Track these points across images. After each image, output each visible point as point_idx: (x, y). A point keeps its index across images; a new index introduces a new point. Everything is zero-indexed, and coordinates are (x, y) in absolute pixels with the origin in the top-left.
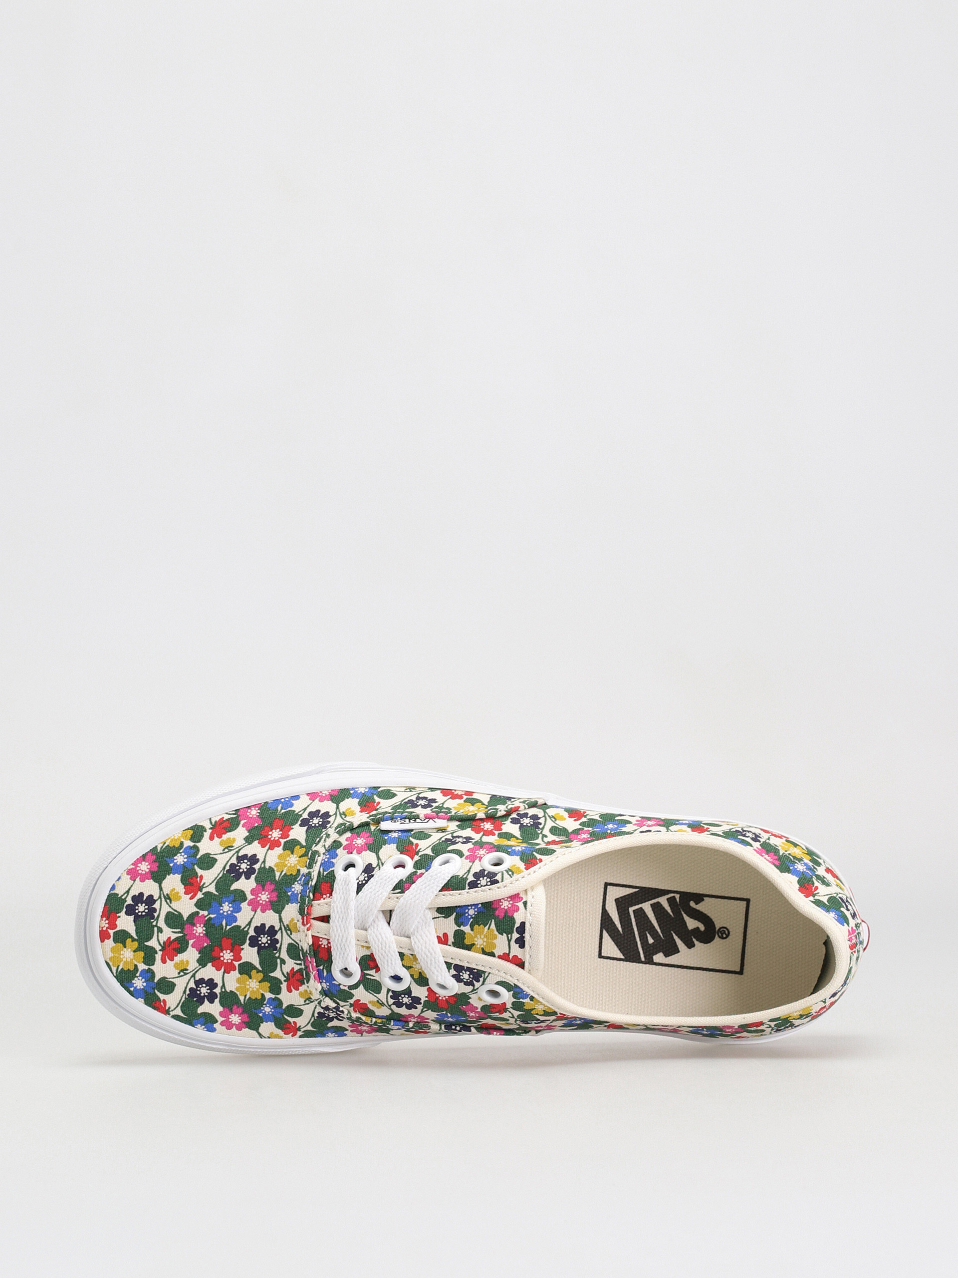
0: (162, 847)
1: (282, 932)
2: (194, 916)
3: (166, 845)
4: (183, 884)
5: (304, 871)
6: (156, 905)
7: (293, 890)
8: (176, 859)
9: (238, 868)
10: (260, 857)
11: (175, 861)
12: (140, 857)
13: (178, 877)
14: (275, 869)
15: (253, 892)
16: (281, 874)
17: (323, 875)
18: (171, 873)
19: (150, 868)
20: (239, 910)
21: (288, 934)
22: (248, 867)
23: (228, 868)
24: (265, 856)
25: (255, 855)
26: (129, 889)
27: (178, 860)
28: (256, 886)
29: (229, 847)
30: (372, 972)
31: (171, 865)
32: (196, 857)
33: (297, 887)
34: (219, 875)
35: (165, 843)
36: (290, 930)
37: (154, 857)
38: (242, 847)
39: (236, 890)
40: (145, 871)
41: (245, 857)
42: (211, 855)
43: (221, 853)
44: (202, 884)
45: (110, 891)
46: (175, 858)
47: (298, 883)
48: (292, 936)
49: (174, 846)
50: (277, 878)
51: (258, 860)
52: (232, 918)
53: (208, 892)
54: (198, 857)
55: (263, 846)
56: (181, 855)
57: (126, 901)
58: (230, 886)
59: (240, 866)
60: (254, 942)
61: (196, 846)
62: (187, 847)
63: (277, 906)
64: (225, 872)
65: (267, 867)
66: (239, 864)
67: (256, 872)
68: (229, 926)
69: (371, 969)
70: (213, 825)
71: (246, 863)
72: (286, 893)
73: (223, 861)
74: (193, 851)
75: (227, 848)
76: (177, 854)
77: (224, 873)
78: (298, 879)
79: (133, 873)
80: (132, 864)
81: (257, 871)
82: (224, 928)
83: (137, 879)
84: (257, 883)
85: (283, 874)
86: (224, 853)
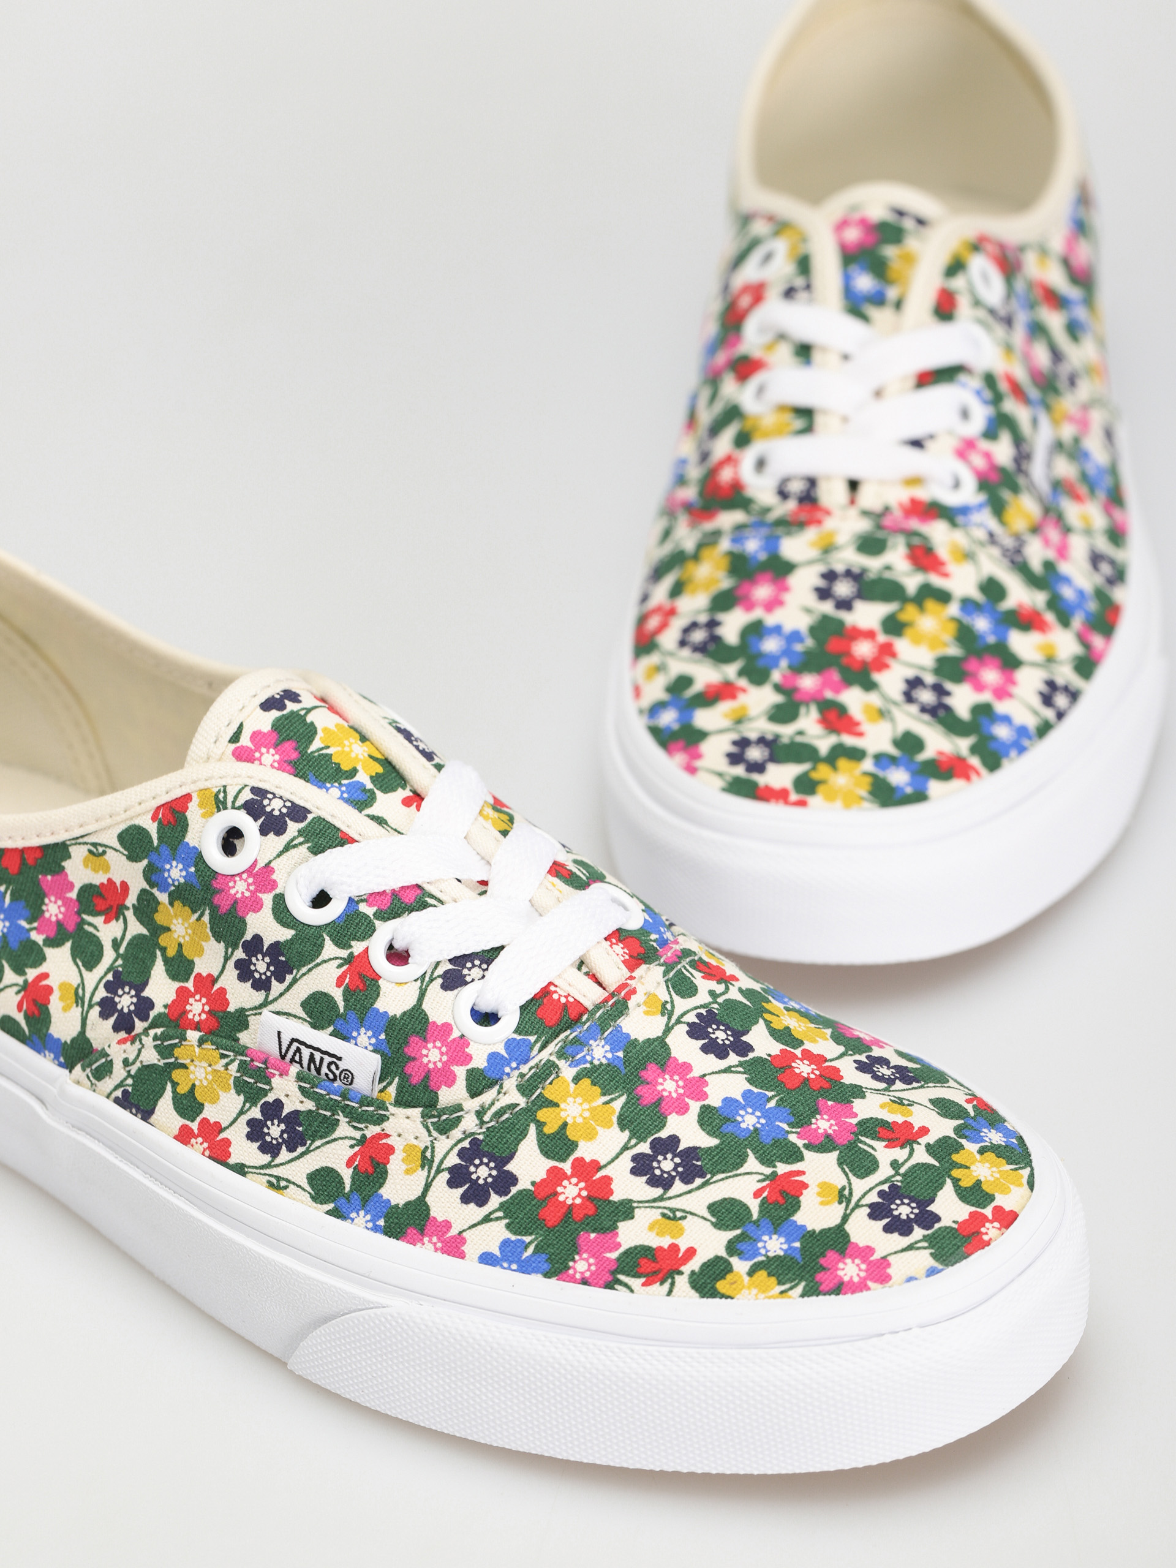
0: (791, 1288)
1: (681, 1017)
2: (820, 1148)
3: (783, 1288)
4: (799, 1202)
5: (567, 1071)
6: (873, 1198)
7: (609, 1055)
8: (781, 1248)
9: (680, 1169)
10: (626, 1162)
11: (785, 1247)
12: (845, 1294)
13: (800, 1218)
14: (615, 1119)
15: (683, 1110)
16: (612, 1100)
17: (539, 1037)
18: (809, 1232)
19: (839, 1261)
20: (729, 1102)
21: (673, 1006)
22: (660, 1158)
23: (698, 1181)
24: (617, 1157)
25: (635, 1172)
26: (903, 1250)
27: (779, 1246)
28: (670, 1113)
29: (669, 1218)
30: (571, 868)
31: (797, 1245)
32: (742, 1234)
33: (599, 1052)
34: (723, 1179)
35: (782, 1292)
36: (664, 1007)
37: (820, 1276)
38: (647, 1205)
39: (712, 1133)
40: (853, 1262)
41: (654, 1182)
42: (712, 1223)
43: (693, 1214)
44: (765, 1184)
45: (942, 1270)
46: (782, 1253)
47: (593, 1058)
48: (668, 998)
49: (769, 1275)
50: (623, 1099)
51: (635, 1159)
52: (752, 1100)
53: (763, 1164)
54: (738, 1232)
55: (608, 1180)
56: (767, 1251)
57: (924, 1236)
58: (717, 1147)
59: (675, 1169)
60: (742, 1047)
61: (728, 1254)
62: (746, 1259)
63: (657, 1053)
64: (709, 1176)
65: (627, 1133)
66: (674, 1174)
67: (652, 1138)
68: (765, 1094)
69: (569, 871)
70: (673, 1278)
71: (659, 1168)
72: (627, 1061)
73: (697, 1199)
74: (742, 1246)
75: (675, 1219)
76: (775, 1257)
77: (713, 1175)
78: (588, 1065)
79: (879, 1271)
80: (869, 1289)
81: (650, 1140)
82: (776, 1098)
83: (879, 1257)
84: (666, 1118)
85: (607, 1098)
86: (687, 1212)
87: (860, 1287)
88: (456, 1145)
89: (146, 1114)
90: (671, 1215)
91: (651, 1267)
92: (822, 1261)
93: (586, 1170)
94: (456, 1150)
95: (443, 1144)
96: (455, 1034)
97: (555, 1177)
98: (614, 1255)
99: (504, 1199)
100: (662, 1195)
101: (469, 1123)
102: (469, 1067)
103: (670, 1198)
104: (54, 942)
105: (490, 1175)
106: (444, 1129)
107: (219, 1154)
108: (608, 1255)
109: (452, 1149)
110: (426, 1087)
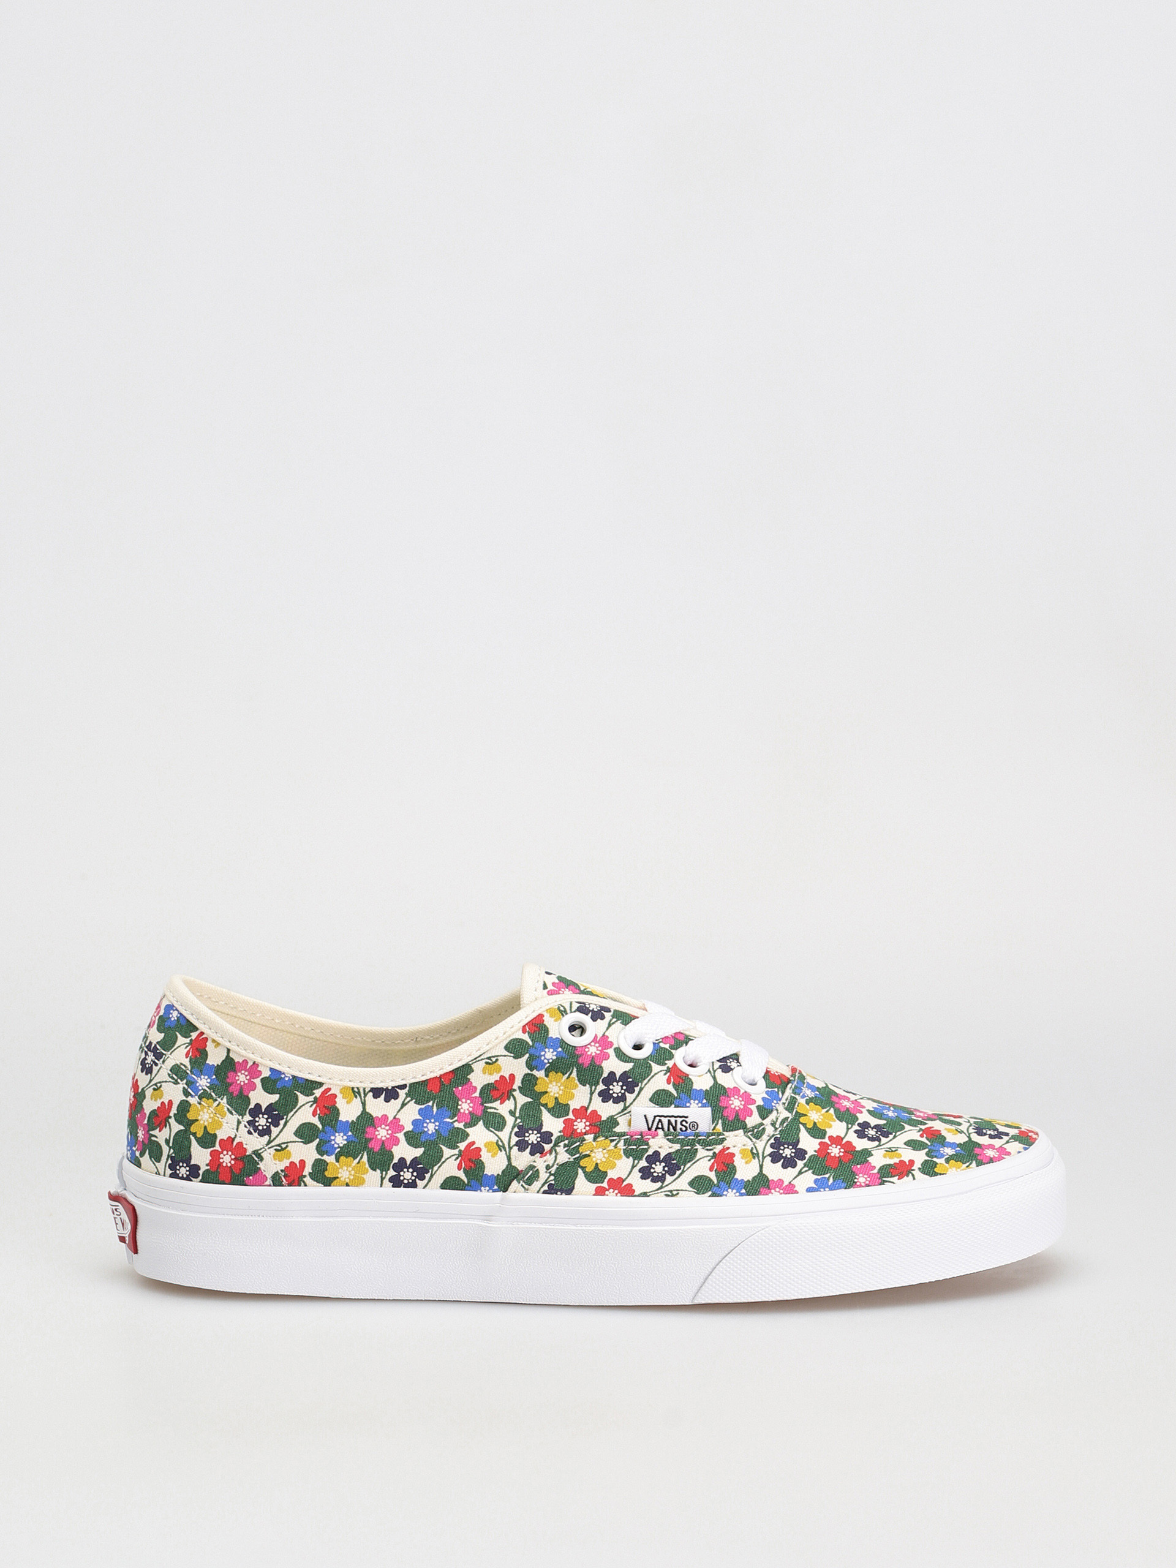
0: (970, 1164)
4: (943, 1136)
5: (801, 1101)
6: (973, 1131)
7: (813, 1094)
10: (853, 1135)
11: (953, 1151)
13: (949, 1141)
14: (835, 1118)
15: (860, 1111)
16: (828, 1110)
18: (959, 1144)
19: (982, 1151)
22: (866, 1130)
24: (847, 1133)
25: (859, 1137)
26: (1006, 1143)
27: (950, 1151)
28: (856, 1114)
29: (890, 1152)
31: (958, 1149)
32: (929, 1150)
33: (808, 1092)
34: (901, 1134)
35: (968, 1166)
37: (978, 1158)
38: (875, 1149)
39: (880, 1119)
45: (1030, 1147)
49: (956, 1162)
50: (832, 1109)
51: (855, 1132)
54: (926, 1150)
55: (850, 1142)
56: (946, 1154)
57: (1010, 1139)
58: (887, 1123)
59: (876, 1134)
61: (929, 1159)
62: (940, 1159)
63: (830, 1092)
67: (857, 1123)
70: (912, 1173)
71: (869, 1134)
72: (821, 1095)
73: (896, 1142)
74: (933, 1154)
75: (893, 1151)
76: (952, 1155)
77: (895, 1133)
78: (808, 1097)
79: (1003, 1152)
80: (1005, 1159)
81: (856, 1125)
83: (998, 1148)
85: (826, 1110)
87: (1000, 1158)
88: (767, 1142)
89: (569, 1191)
90: (890, 1150)
92: (974, 1153)
93: (837, 1140)
94: (768, 1145)
96: (742, 1091)
97: (824, 1146)
101: (770, 1130)
102: (756, 1105)
103: (884, 1144)
104: (472, 1124)
105: (792, 1152)
106: (758, 1136)
107: (627, 1192)
108: (872, 1172)
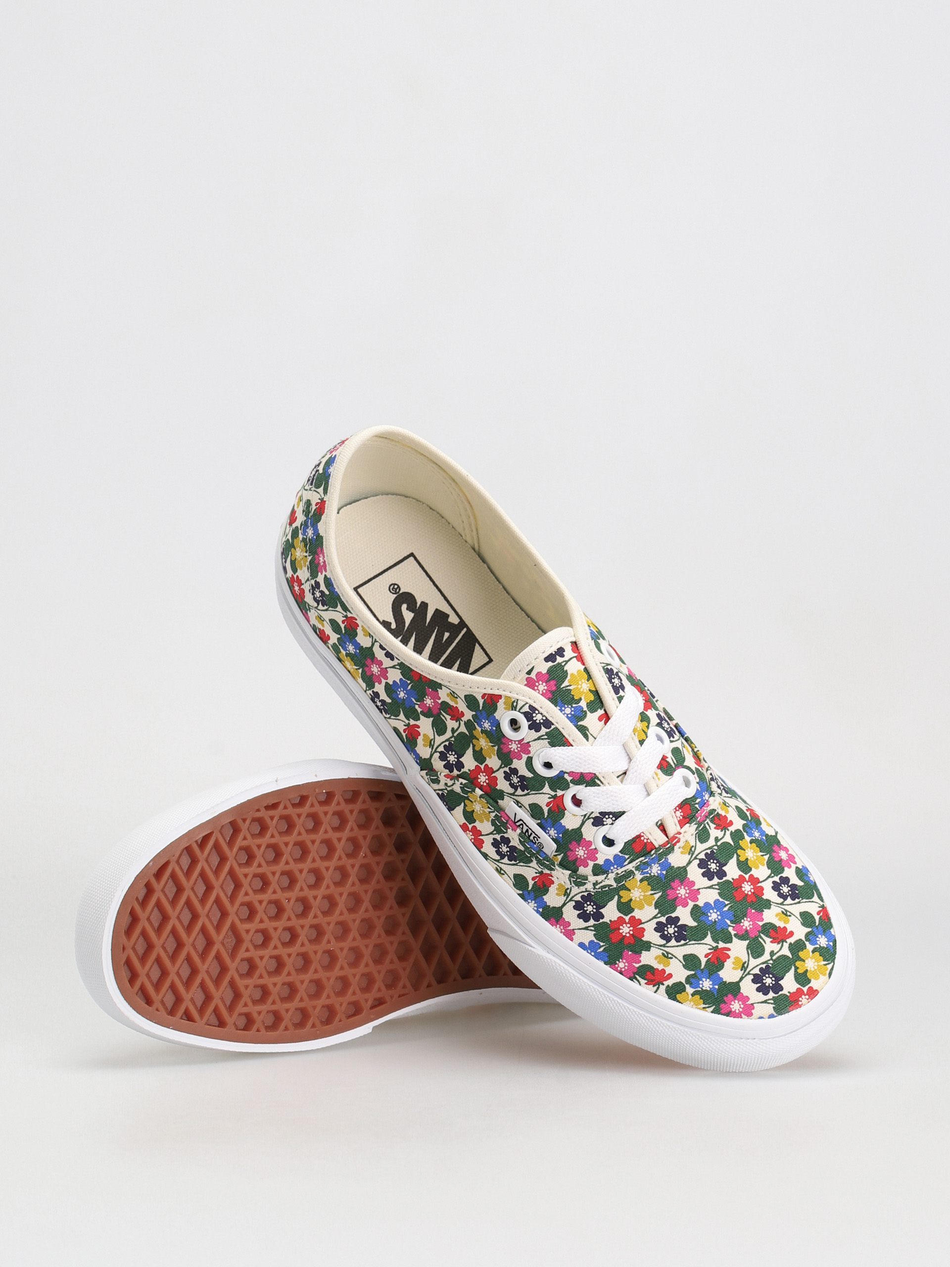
0: (708, 1007)
1: (697, 855)
2: (741, 937)
3: (705, 1006)
4: (723, 965)
5: (639, 876)
6: (757, 971)
7: (659, 872)
8: (709, 987)
9: (676, 934)
10: (653, 924)
11: (711, 986)
12: (731, 1017)
13: (722, 974)
14: (654, 903)
15: (685, 905)
16: (655, 893)
17: (630, 857)
18: (723, 982)
19: (733, 1001)
20: (707, 904)
21: (695, 849)
22: (669, 926)
23: (683, 942)
24: (650, 920)
25: (656, 929)
26: (762, 1002)
27: (708, 985)
28: (679, 906)
29: (665, 956)
30: (669, 760)
31: (717, 987)
32: (695, 974)
33: (655, 870)
34: (693, 944)
35: (704, 1008)
36: (691, 849)
37: (722, 1005)
38: (657, 947)
39: (694, 920)
40: (738, 1003)
41: (663, 937)
42: (683, 964)
43: (676, 958)
44: (711, 951)
45: (777, 1016)
46: (709, 989)
47: (651, 872)
48: (694, 844)
49: (701, 998)
50: (660, 894)
51: (658, 923)
52: (718, 905)
53: (713, 940)
54: (693, 972)
55: (643, 930)
56: (703, 986)
57: (773, 997)
58: (695, 927)
59: (674, 933)
60: (721, 874)
61: (686, 982)
62: (693, 988)
63: (680, 875)
64: (688, 941)
65: (657, 911)
66: (673, 935)
67: (668, 915)
68: (725, 903)
69: (668, 762)
70: (659, 985)
71: (667, 931)
72: (666, 876)
73: (680, 951)
74: (692, 980)
75: (667, 957)
76: (706, 990)
77: (690, 941)
78: (648, 875)
79: (748, 1011)
80: (741, 1017)
81: (666, 916)
82: (729, 905)
83: (750, 1003)
84: (676, 907)
85: (653, 892)
86: (674, 956)
87: (737, 1015)
88: (581, 892)
89: (451, 809)
90: (666, 955)
91: (652, 977)
92: (725, 998)
93: (635, 923)
94: (580, 895)
95: (575, 890)
96: (593, 847)
97: (621, 921)
98: (637, 965)
99: (596, 923)
100: (665, 944)
101: (589, 886)
102: (595, 863)
103: (668, 947)
104: (426, 715)
105: (592, 911)
106: (578, 884)
107: (478, 844)
108: (634, 964)
109: (579, 893)
110: (574, 864)
